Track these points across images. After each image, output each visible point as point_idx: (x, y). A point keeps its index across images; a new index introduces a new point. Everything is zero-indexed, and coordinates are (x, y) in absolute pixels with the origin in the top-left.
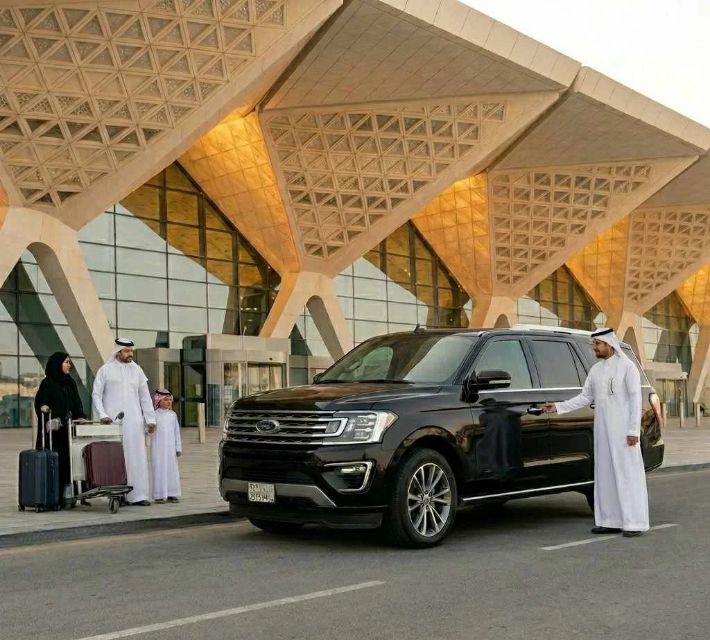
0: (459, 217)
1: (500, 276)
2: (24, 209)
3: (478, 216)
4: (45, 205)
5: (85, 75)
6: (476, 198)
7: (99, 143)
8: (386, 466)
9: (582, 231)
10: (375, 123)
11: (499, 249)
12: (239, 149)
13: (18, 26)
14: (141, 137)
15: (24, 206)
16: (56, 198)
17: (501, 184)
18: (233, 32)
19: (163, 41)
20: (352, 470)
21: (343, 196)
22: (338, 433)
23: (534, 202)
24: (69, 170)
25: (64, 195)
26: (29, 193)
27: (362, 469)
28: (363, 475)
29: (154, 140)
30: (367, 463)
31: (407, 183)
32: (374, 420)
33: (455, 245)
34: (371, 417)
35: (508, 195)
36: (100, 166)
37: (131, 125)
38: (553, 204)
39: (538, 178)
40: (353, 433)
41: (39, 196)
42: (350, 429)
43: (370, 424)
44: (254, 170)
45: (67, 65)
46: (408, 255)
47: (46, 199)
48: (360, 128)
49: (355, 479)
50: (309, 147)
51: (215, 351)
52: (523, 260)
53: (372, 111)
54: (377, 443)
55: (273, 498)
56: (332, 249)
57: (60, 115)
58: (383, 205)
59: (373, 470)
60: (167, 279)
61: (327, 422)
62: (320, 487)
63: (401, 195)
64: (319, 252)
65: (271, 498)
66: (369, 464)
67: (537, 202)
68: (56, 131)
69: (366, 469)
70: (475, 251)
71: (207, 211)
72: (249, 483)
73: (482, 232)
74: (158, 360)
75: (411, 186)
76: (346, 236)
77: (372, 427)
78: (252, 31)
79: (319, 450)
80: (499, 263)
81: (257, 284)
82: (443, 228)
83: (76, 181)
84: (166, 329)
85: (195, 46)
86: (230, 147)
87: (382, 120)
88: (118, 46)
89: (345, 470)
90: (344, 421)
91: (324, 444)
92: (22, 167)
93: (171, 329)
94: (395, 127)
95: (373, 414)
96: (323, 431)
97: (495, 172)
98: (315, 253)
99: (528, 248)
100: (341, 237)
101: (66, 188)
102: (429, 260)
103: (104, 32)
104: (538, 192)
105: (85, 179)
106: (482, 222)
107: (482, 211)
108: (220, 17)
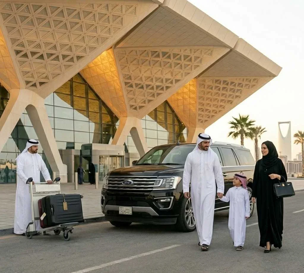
0: (184, 96)
1: (199, 120)
2: (25, 90)
3: (192, 96)
4: (34, 88)
5: (56, 34)
6: (192, 88)
7: (58, 62)
8: (179, 198)
9: (231, 103)
10: (161, 55)
11: (199, 109)
12: (104, 64)
13: (31, 13)
14: (75, 59)
15: (26, 89)
16: (38, 85)
17: (202, 83)
18: (116, 17)
19: (88, 20)
20: (165, 200)
21: (146, 85)
22: (159, 185)
23: (214, 91)
24: (45, 73)
25: (41, 84)
26: (27, 83)
27: (169, 200)
28: (170, 202)
29: (80, 60)
30: (171, 197)
31: (172, 80)
32: (174, 180)
33: (182, 107)
34: (173, 178)
35: (204, 87)
36: (58, 71)
37: (71, 54)
38: (221, 92)
39: (216, 81)
40: (165, 185)
41: (31, 84)
42: (164, 183)
43: (172, 181)
44: (110, 73)
45: (49, 29)
46: (164, 111)
47: (34, 85)
48: (155, 57)
49: (167, 204)
50: (133, 64)
51: (95, 150)
52: (208, 114)
53: (161, 50)
54: (175, 189)
55: (131, 213)
56: (141, 107)
57: (44, 50)
58: (162, 89)
59: (174, 200)
60: (74, 120)
61: (154, 181)
62: (152, 208)
63: (170, 85)
64: (135, 108)
65: (130, 213)
66: (172, 198)
67: (215, 91)
68: (42, 57)
69: (171, 200)
70: (190, 110)
71: (89, 92)
72: (120, 207)
73: (193, 102)
74: (72, 155)
75: (174, 82)
76: (147, 102)
77: (172, 183)
78: (123, 17)
79: (151, 192)
80: (199, 115)
81: (108, 122)
82: (178, 100)
83: (46, 77)
84: (73, 141)
85: (101, 22)
86: (100, 63)
87: (164, 54)
88: (70, 22)
89: (162, 201)
90: (162, 180)
91: (153, 190)
92: (26, 72)
93: (75, 141)
94: (169, 57)
95: (173, 177)
96: (153, 184)
97: (200, 78)
98: (134, 109)
99: (211, 109)
100: (144, 102)
101: (43, 81)
102: (171, 114)
103: (65, 16)
104: (216, 87)
105: (50, 77)
106: (193, 98)
107: (194, 93)
108: (111, 11)
